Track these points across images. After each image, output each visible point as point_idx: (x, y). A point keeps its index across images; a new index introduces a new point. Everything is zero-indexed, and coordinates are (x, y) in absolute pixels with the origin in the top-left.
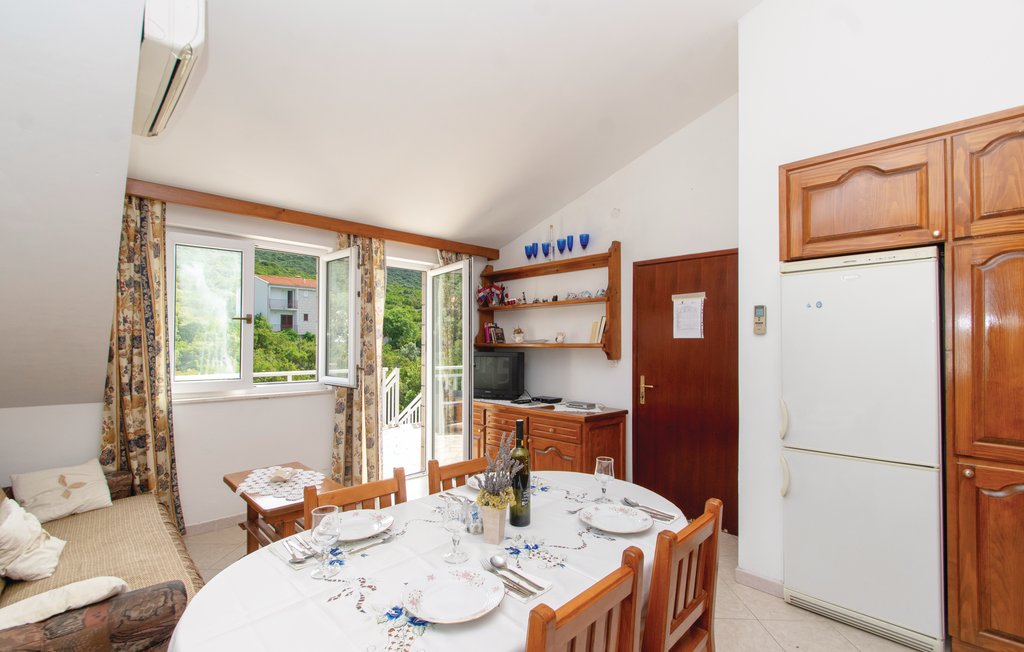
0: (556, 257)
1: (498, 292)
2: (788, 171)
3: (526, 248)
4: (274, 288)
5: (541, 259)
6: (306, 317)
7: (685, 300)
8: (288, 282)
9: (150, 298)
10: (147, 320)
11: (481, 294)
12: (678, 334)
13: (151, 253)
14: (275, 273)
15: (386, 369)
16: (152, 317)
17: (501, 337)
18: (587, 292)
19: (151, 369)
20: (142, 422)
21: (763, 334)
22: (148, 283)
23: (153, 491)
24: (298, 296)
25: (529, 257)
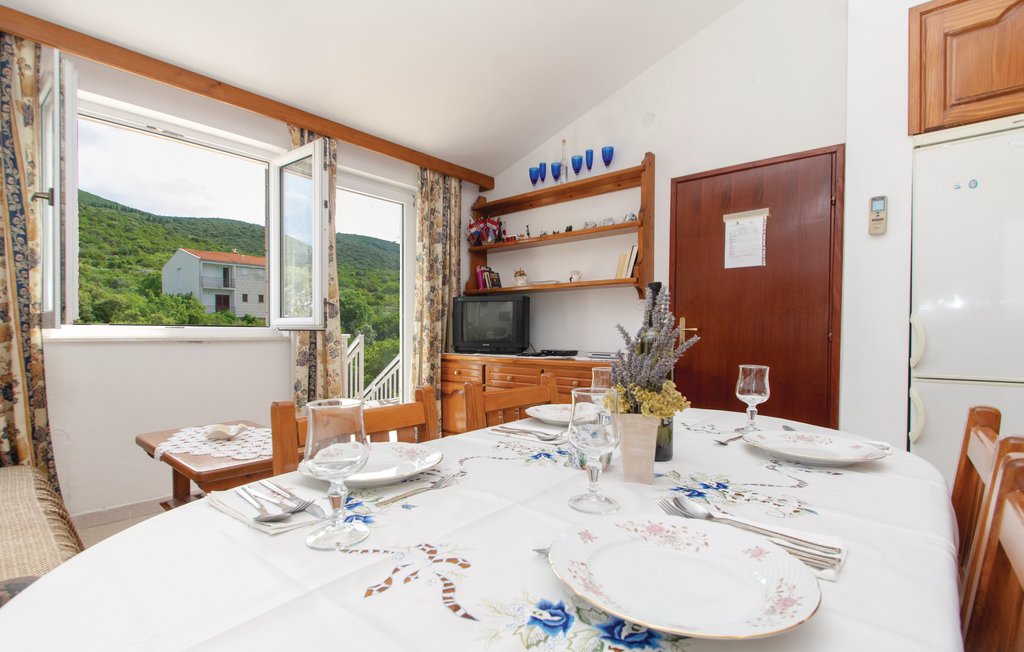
0: (569, 178)
1: (494, 227)
2: (922, 14)
3: (531, 171)
4: (206, 264)
5: (549, 182)
6: (245, 298)
7: (741, 221)
8: (223, 258)
9: (18, 182)
10: (13, 214)
11: (473, 230)
12: (731, 262)
13: (19, 118)
14: (208, 250)
15: (349, 336)
16: (22, 212)
17: (496, 282)
18: (611, 219)
19: (20, 286)
20: (9, 364)
21: (883, 234)
22: (14, 161)
23: (25, 462)
24: (236, 274)
25: (534, 181)
